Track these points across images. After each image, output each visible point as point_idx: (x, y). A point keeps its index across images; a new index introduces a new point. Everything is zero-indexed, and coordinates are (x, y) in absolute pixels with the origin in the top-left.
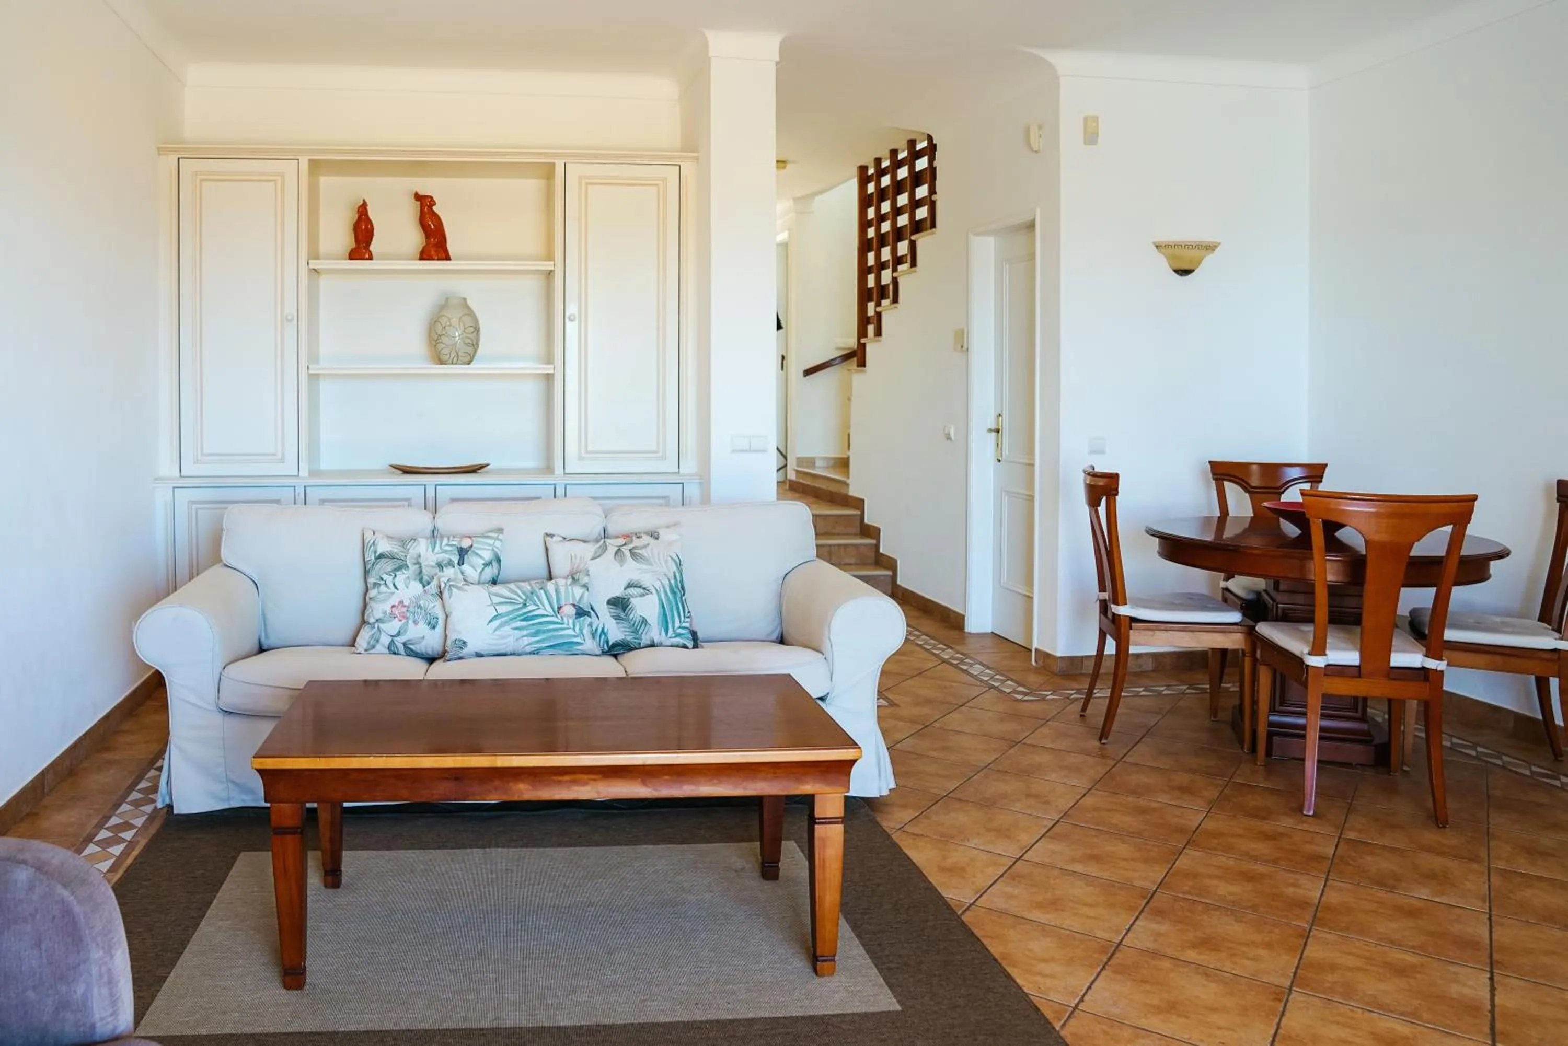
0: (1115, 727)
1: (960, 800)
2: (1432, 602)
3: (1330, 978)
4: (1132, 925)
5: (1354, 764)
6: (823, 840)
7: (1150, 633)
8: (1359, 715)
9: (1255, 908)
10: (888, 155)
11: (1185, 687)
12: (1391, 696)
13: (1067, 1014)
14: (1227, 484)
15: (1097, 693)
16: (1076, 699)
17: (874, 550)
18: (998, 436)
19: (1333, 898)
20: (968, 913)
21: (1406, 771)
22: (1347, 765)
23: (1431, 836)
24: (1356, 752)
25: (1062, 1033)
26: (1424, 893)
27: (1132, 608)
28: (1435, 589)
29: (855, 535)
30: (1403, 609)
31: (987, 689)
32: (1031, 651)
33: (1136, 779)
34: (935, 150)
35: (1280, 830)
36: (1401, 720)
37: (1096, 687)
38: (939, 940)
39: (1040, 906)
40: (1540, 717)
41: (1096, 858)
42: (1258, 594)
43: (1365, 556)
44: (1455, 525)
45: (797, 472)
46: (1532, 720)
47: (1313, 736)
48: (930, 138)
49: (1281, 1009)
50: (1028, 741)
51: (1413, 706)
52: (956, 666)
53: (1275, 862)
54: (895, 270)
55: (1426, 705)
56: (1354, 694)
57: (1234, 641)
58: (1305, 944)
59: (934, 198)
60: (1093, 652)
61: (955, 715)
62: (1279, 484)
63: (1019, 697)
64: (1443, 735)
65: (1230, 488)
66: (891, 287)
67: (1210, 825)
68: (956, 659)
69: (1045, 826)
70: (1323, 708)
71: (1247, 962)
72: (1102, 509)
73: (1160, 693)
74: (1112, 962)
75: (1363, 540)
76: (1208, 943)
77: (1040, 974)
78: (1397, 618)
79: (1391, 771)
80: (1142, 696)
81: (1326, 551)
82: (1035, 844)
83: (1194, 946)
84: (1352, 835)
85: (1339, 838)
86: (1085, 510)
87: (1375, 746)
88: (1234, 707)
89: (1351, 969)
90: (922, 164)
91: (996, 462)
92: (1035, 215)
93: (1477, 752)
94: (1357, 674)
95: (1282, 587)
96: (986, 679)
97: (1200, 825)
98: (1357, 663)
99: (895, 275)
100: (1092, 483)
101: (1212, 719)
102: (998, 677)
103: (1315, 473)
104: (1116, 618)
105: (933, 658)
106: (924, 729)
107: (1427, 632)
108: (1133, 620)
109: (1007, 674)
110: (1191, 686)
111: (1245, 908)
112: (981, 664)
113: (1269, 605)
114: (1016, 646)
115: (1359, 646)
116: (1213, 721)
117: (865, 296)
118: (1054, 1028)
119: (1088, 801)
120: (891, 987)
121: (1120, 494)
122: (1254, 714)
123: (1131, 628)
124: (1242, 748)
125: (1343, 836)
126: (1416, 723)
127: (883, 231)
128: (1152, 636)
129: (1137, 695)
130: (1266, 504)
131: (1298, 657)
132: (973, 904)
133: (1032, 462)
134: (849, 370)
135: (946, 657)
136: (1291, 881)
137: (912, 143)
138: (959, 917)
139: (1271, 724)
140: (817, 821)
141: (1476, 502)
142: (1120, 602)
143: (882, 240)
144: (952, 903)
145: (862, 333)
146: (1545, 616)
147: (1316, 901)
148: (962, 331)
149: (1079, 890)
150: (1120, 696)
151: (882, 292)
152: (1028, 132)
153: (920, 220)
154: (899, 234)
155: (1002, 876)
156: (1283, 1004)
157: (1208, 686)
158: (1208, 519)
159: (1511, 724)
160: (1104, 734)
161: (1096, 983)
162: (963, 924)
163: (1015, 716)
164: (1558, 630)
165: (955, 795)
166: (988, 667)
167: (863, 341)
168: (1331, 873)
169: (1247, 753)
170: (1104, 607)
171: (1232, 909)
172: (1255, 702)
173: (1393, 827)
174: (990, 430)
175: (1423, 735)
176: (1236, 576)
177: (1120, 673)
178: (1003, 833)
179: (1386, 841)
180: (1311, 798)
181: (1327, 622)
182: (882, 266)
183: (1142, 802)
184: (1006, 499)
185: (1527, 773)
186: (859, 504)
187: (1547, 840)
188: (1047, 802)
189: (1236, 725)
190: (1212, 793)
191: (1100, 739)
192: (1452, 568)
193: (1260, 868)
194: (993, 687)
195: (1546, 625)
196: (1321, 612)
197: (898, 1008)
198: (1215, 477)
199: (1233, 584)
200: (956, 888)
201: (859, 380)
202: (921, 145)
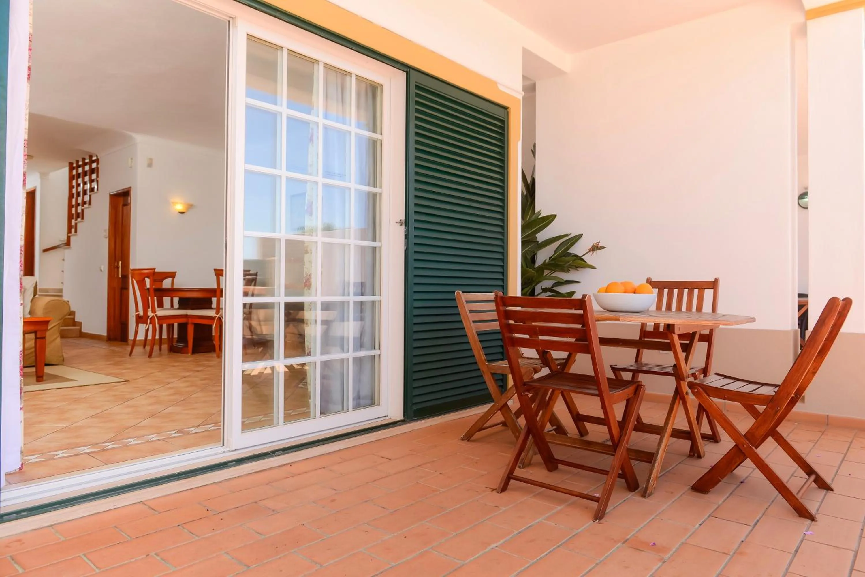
10: (81, 160)
17: (73, 320)
18: (118, 269)
34: (99, 161)
48: (97, 156)
54: (83, 206)
59: (98, 179)
66: (81, 214)
90: (94, 165)
92: (131, 190)
99: (83, 209)
117: (70, 217)
127: (79, 191)
134: (63, 250)
137: (91, 157)
143: (78, 194)
145: (69, 231)
151: (78, 215)
152: (128, 160)
153: (93, 187)
154: (85, 192)
167: (70, 237)
182: (78, 205)
201: (67, 254)
202: (94, 158)
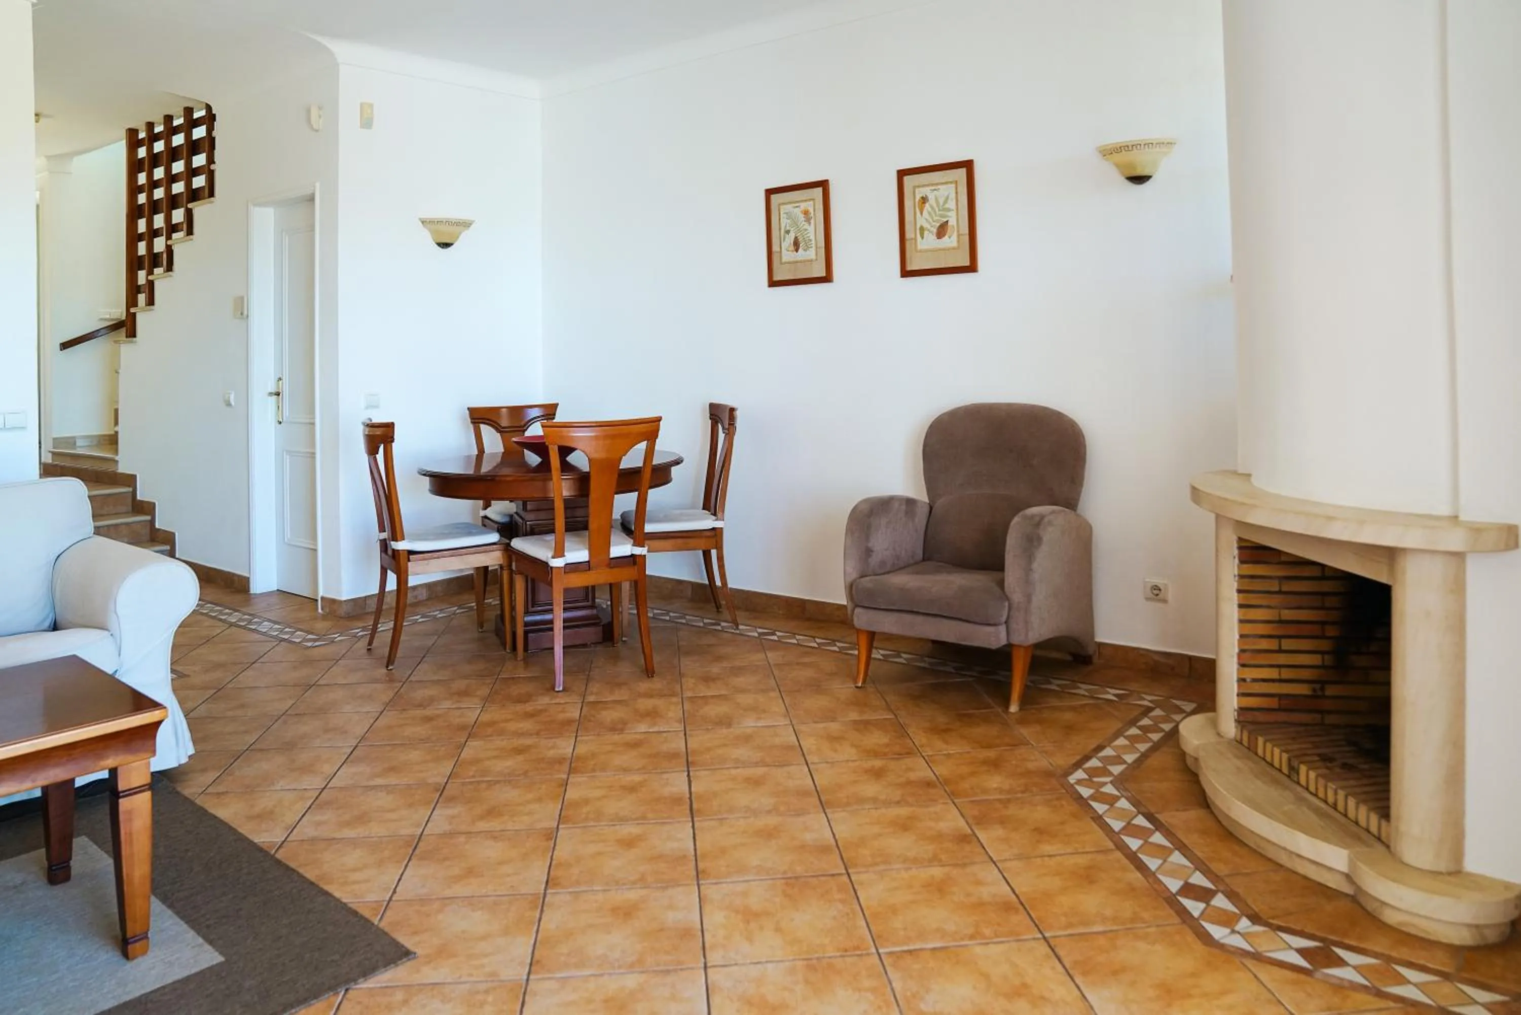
0: (400, 653)
1: (261, 750)
2: (635, 506)
3: (585, 810)
4: (430, 817)
5: (589, 643)
6: (130, 812)
7: (426, 562)
8: (589, 603)
9: (525, 773)
10: (162, 121)
11: (456, 608)
12: (612, 581)
13: (384, 908)
14: (482, 426)
15: (381, 628)
16: (362, 636)
17: (148, 528)
18: (278, 399)
19: (582, 749)
20: (281, 851)
21: (625, 641)
22: (584, 645)
23: (645, 685)
24: (590, 634)
25: (382, 925)
26: (643, 728)
27: (409, 542)
28: (637, 493)
29: (126, 514)
30: (616, 515)
31: (278, 642)
32: (317, 600)
33: (420, 694)
34: (215, 120)
35: (540, 708)
36: (620, 602)
37: (380, 621)
38: (256, 884)
39: (348, 824)
40: (707, 582)
41: (392, 769)
42: (511, 516)
43: (588, 473)
44: (648, 440)
45: (54, 454)
46: (702, 586)
47: (558, 625)
48: (209, 108)
49: (552, 845)
50: (321, 682)
51: (626, 587)
52: (244, 627)
53: (538, 734)
54: (169, 237)
55: (635, 584)
56: (586, 584)
57: (493, 559)
58: (566, 790)
59: (212, 167)
60: (376, 591)
61: (249, 673)
62: (523, 423)
63: (309, 644)
64: (648, 609)
65: (485, 430)
66: (165, 256)
67: (485, 717)
68: (244, 620)
69: (345, 753)
70: (565, 603)
71: (525, 818)
72: (380, 457)
73: (435, 617)
74: (417, 851)
75: (587, 459)
76: (492, 813)
77: (355, 882)
78: (613, 522)
79: (614, 644)
80: (420, 622)
81: (562, 472)
82: (338, 771)
83: (482, 818)
84: (591, 698)
85: (583, 702)
86: (365, 458)
87: (603, 626)
88: (497, 616)
89: (599, 799)
90: (199, 133)
91: (277, 424)
92: (314, 190)
93: (670, 617)
94: (588, 569)
95: (529, 507)
96: (275, 633)
97: (477, 719)
98: (587, 559)
99: (169, 242)
100: (371, 433)
101: (480, 630)
102: (287, 630)
103: (550, 411)
104: (396, 554)
105: (220, 624)
106: (218, 692)
107: (633, 528)
108: (411, 552)
109: (295, 625)
110: (460, 607)
111: (519, 775)
112: (269, 620)
113: (519, 524)
114: (303, 598)
115: (587, 546)
116: (482, 632)
117: (134, 263)
118: (373, 924)
119: (382, 722)
120: (211, 942)
121: (395, 440)
122: (513, 619)
123: (409, 560)
124: (505, 649)
125: (585, 701)
126: (630, 604)
127: (156, 197)
128: (428, 564)
129: (415, 622)
130: (514, 439)
131: (544, 562)
132: (284, 841)
133: (312, 421)
134: (116, 342)
135: (234, 621)
136: (550, 745)
137: (189, 111)
138: (273, 856)
139: (527, 624)
140: (121, 794)
141: (661, 423)
142: (399, 539)
143: (154, 207)
144: (265, 847)
145: (132, 302)
146: (706, 507)
147: (570, 755)
148: (242, 298)
149: (383, 800)
150: (402, 626)
151: (154, 260)
152: (308, 111)
153: (197, 189)
154: (173, 202)
155: (310, 808)
156: (553, 841)
157: (474, 604)
158: (469, 457)
159: (689, 593)
160: (390, 661)
161: (406, 873)
162: (279, 862)
163: (309, 662)
164: (715, 514)
165: (258, 746)
166: (275, 623)
167: (132, 310)
168: (579, 731)
169: (510, 653)
170: (384, 545)
171: (509, 779)
172: (513, 608)
173: (619, 685)
174: (271, 394)
175: (635, 612)
176: (493, 502)
177: (401, 605)
178: (307, 769)
179: (616, 696)
180: (560, 678)
181: (564, 530)
182: (154, 233)
183: (428, 712)
184: (287, 458)
185: (701, 624)
186: (130, 480)
187: (715, 669)
188: (346, 732)
189: (499, 632)
190: (485, 691)
191: (387, 667)
192: (647, 475)
193: (528, 741)
194: (284, 640)
195: (707, 512)
196: (560, 522)
197: (221, 959)
198: (473, 421)
199: (489, 512)
200: (266, 831)
201: (127, 350)
202: (198, 114)
